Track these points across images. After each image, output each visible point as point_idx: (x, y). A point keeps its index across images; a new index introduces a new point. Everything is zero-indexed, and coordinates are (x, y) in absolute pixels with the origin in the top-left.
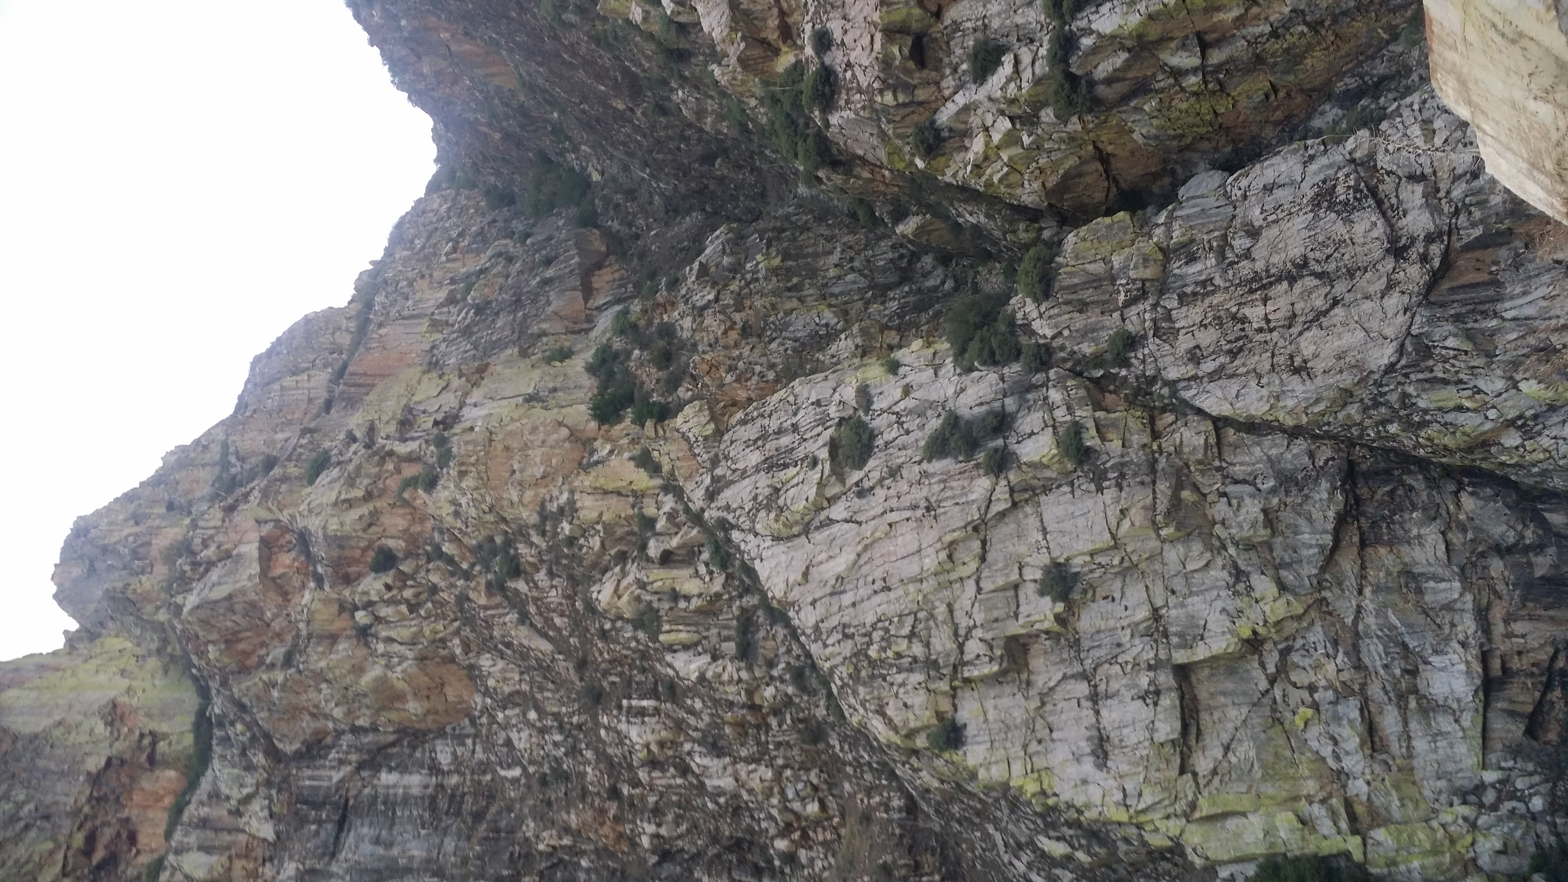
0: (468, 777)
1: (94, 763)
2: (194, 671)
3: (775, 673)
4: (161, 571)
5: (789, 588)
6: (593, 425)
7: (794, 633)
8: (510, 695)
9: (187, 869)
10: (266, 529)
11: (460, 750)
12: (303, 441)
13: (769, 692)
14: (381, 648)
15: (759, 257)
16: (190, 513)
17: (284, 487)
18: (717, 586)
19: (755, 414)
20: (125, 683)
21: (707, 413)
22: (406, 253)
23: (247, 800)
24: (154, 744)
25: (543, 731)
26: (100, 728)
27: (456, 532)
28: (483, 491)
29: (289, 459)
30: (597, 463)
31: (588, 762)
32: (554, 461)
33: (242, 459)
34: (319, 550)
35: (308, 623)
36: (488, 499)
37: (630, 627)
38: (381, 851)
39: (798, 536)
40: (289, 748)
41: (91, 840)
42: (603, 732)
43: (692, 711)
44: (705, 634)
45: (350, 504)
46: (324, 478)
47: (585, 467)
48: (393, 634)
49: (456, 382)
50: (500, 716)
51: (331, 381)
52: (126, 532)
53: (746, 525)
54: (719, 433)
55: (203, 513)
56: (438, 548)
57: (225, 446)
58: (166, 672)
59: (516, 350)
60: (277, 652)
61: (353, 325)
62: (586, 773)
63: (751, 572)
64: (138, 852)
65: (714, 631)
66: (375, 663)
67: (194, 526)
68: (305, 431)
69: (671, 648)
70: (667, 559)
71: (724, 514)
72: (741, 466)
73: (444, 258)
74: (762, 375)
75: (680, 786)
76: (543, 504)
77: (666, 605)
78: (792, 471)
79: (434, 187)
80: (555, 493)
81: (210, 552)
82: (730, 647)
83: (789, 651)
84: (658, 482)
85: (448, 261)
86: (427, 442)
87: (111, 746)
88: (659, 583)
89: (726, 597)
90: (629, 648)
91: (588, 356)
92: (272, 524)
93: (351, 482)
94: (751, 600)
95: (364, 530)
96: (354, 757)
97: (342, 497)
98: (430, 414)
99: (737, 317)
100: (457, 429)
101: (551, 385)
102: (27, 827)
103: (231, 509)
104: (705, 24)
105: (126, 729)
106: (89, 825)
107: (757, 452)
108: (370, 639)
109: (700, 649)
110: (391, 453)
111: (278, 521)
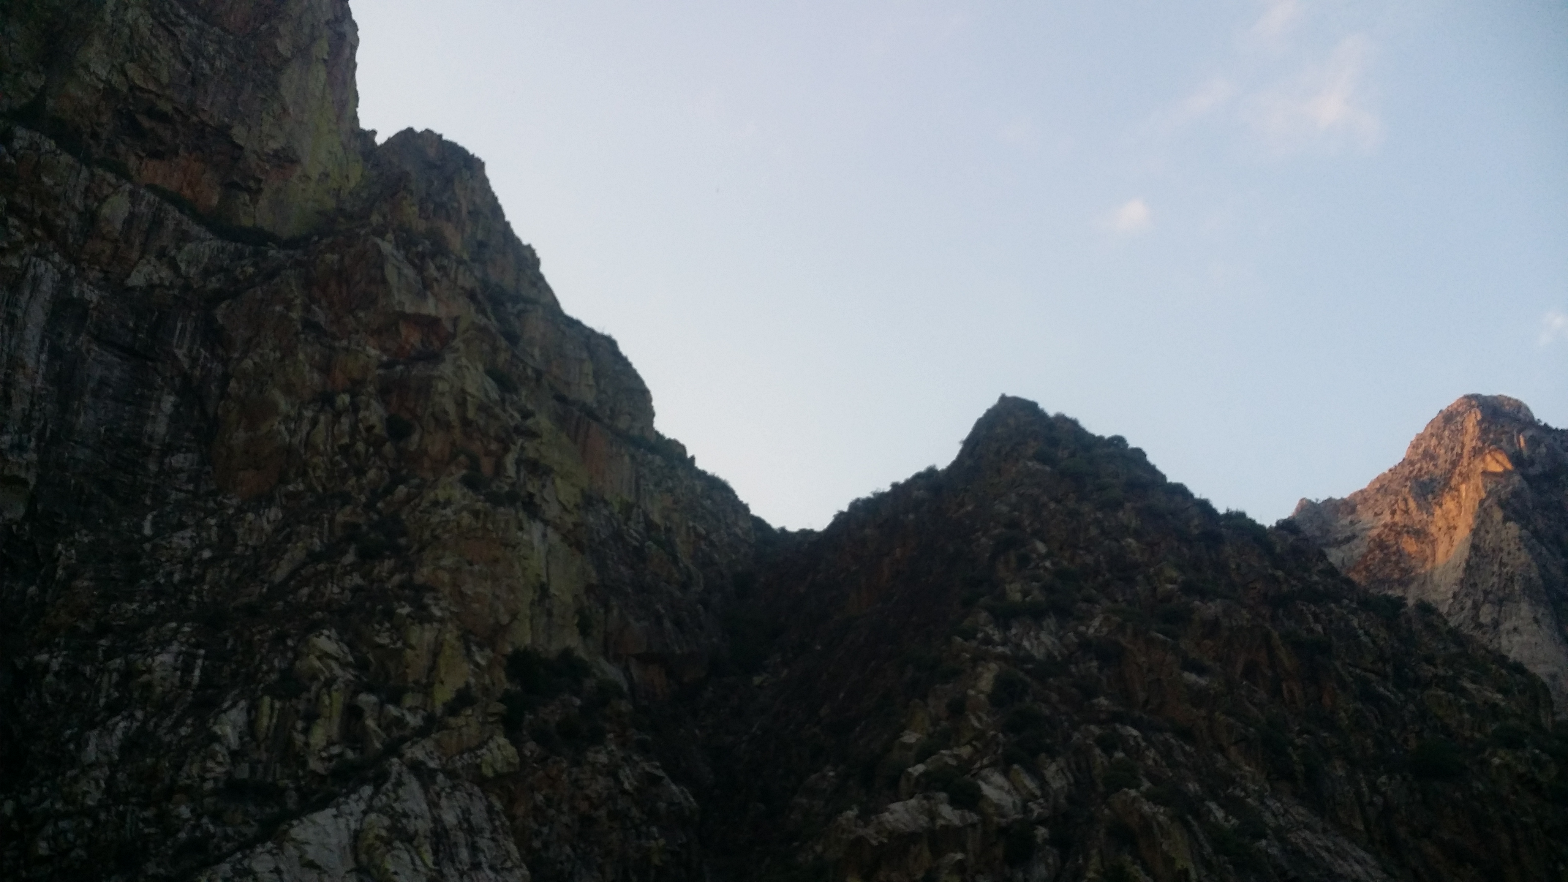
0: (152, 482)
1: (239, 133)
2: (316, 238)
3: (205, 820)
4: (421, 226)
5: (299, 845)
6: (509, 649)
7: (247, 846)
8: (234, 535)
9: (114, 200)
10: (448, 326)
11: (183, 476)
12: (529, 371)
13: (185, 811)
14: (308, 414)
15: (662, 842)
16: (473, 260)
17: (486, 347)
18: (314, 764)
19: (497, 823)
20: (315, 175)
21: (505, 770)
22: (699, 489)
23: (173, 265)
24: (248, 190)
25: (187, 563)
26: (273, 145)
27: (417, 501)
28: (456, 531)
29: (514, 356)
30: (468, 649)
31: (143, 605)
32: (476, 606)
33: (519, 315)
34: (419, 370)
35: (347, 350)
36: (447, 536)
37: (284, 665)
38: (91, 385)
39: (356, 859)
40: (220, 313)
41: (163, 118)
42: (174, 625)
43: (178, 723)
44: (263, 746)
45: (462, 404)
46: (490, 384)
47: (465, 637)
48: (321, 426)
49: (569, 520)
50: (213, 522)
51: (584, 404)
52: (463, 202)
53: (377, 803)
54: (481, 781)
55: (472, 272)
56: (404, 481)
57: (535, 302)
58: (319, 213)
59: (594, 581)
60: (320, 316)
61: (635, 432)
62: (131, 602)
63: (322, 805)
64: (140, 158)
65: (264, 756)
66: (293, 406)
67: (460, 262)
68: (539, 374)
69: (253, 708)
70: (353, 713)
71: (393, 779)
72: (444, 802)
73: (691, 524)
74: (538, 834)
75: (97, 701)
76: (432, 589)
77: (302, 707)
78: (429, 859)
79: (759, 524)
80: (443, 604)
81: (432, 270)
82: (243, 772)
83: (227, 838)
84: (439, 710)
85: (688, 528)
86: (513, 485)
87: (255, 152)
88: (327, 702)
89: (301, 773)
90: (261, 663)
91: (581, 653)
92: (451, 330)
93: (482, 408)
94: (292, 801)
95: (433, 415)
96: (197, 373)
97: (469, 398)
98: (541, 491)
99: (603, 812)
100: (522, 515)
101: (555, 611)
102: (187, 64)
103: (472, 296)
104: (897, 806)
105: (268, 167)
106: (178, 118)
107: (455, 822)
108: (319, 404)
109: (247, 739)
110: (506, 450)
111: (454, 336)
